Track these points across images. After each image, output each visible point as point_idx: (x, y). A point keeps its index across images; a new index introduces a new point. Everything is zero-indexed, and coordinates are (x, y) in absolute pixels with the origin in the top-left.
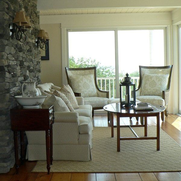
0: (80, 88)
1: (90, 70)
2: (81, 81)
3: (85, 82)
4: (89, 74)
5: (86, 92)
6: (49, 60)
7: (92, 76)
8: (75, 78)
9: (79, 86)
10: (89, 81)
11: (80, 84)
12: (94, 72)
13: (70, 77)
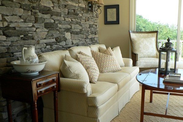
0: (140, 49)
1: (153, 34)
2: (142, 43)
3: (146, 44)
4: (152, 37)
5: (145, 53)
6: (119, 24)
7: (154, 39)
8: (136, 40)
9: (139, 47)
10: (149, 43)
11: (140, 46)
12: (156, 36)
13: (133, 39)
